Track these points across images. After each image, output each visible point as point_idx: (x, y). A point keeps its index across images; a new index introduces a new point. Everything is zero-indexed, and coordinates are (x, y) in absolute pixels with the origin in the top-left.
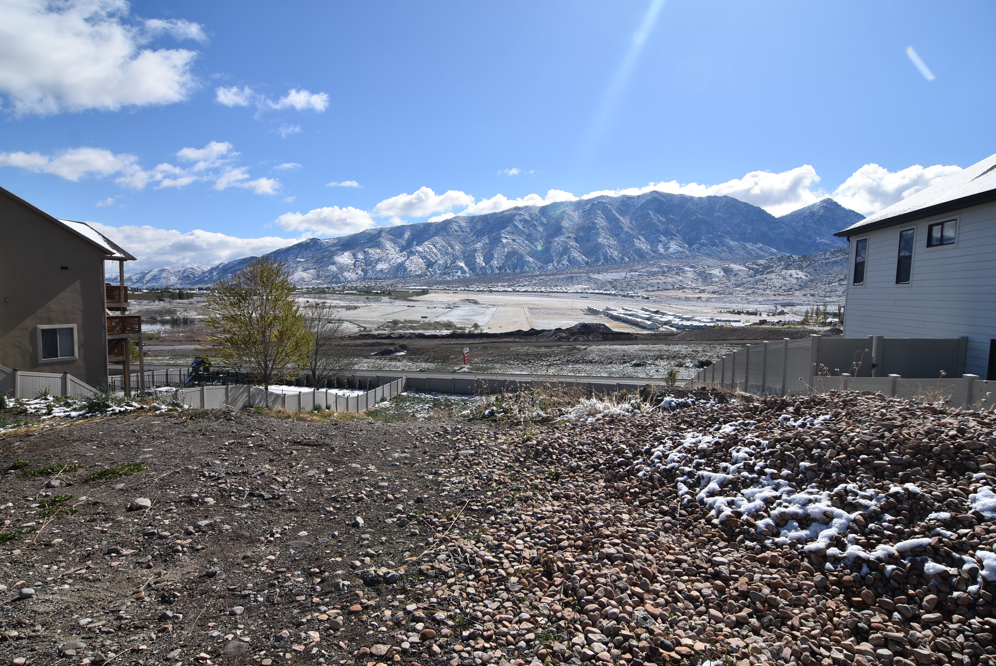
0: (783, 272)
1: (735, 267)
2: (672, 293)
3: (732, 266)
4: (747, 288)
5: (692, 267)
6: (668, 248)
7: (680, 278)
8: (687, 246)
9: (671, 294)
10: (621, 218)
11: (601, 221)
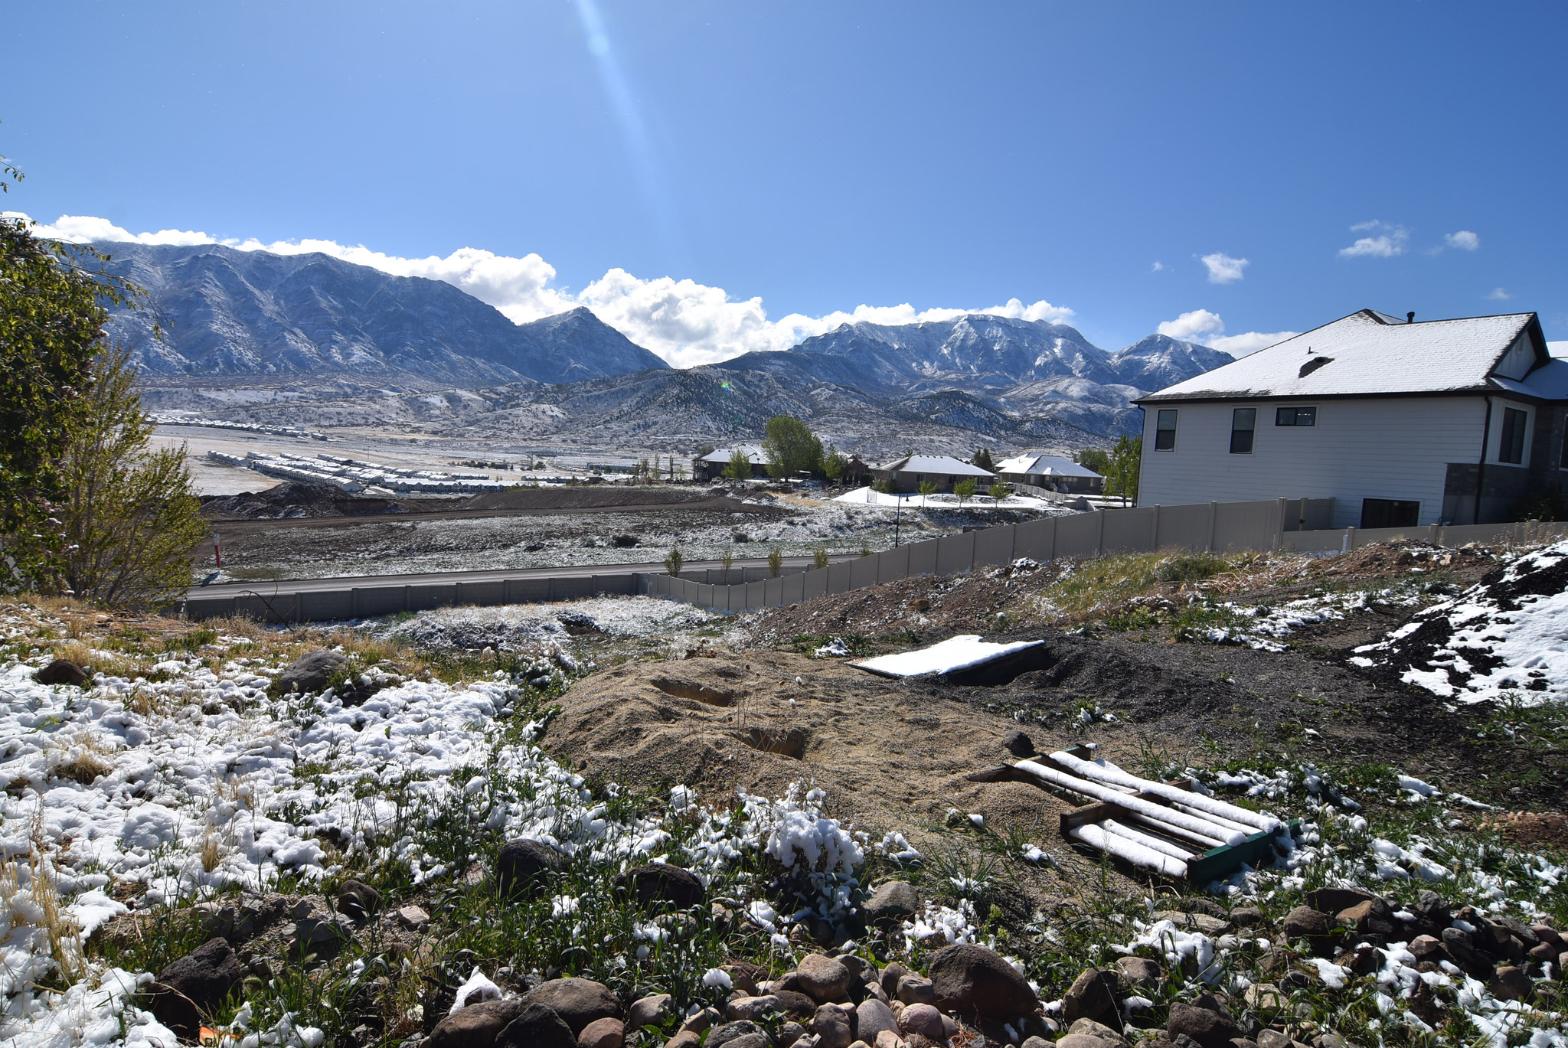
0: (534, 407)
1: (464, 394)
2: (365, 431)
3: (459, 392)
4: (485, 428)
5: (393, 389)
6: (349, 355)
7: (378, 407)
8: (381, 354)
9: (363, 433)
10: (257, 292)
11: (214, 293)
